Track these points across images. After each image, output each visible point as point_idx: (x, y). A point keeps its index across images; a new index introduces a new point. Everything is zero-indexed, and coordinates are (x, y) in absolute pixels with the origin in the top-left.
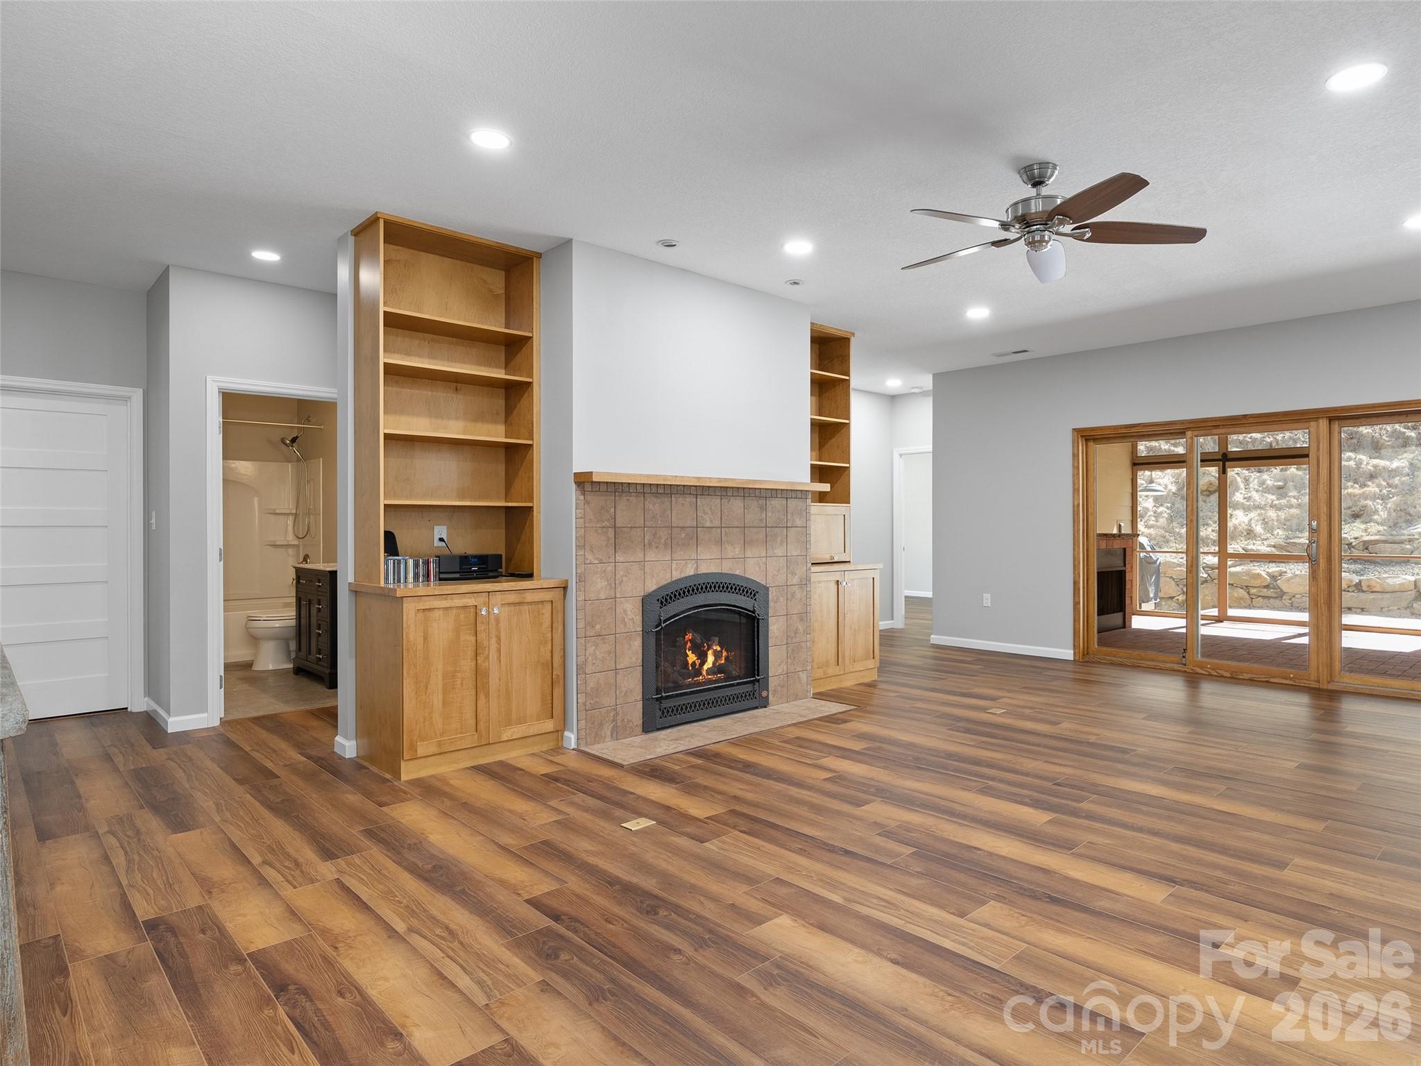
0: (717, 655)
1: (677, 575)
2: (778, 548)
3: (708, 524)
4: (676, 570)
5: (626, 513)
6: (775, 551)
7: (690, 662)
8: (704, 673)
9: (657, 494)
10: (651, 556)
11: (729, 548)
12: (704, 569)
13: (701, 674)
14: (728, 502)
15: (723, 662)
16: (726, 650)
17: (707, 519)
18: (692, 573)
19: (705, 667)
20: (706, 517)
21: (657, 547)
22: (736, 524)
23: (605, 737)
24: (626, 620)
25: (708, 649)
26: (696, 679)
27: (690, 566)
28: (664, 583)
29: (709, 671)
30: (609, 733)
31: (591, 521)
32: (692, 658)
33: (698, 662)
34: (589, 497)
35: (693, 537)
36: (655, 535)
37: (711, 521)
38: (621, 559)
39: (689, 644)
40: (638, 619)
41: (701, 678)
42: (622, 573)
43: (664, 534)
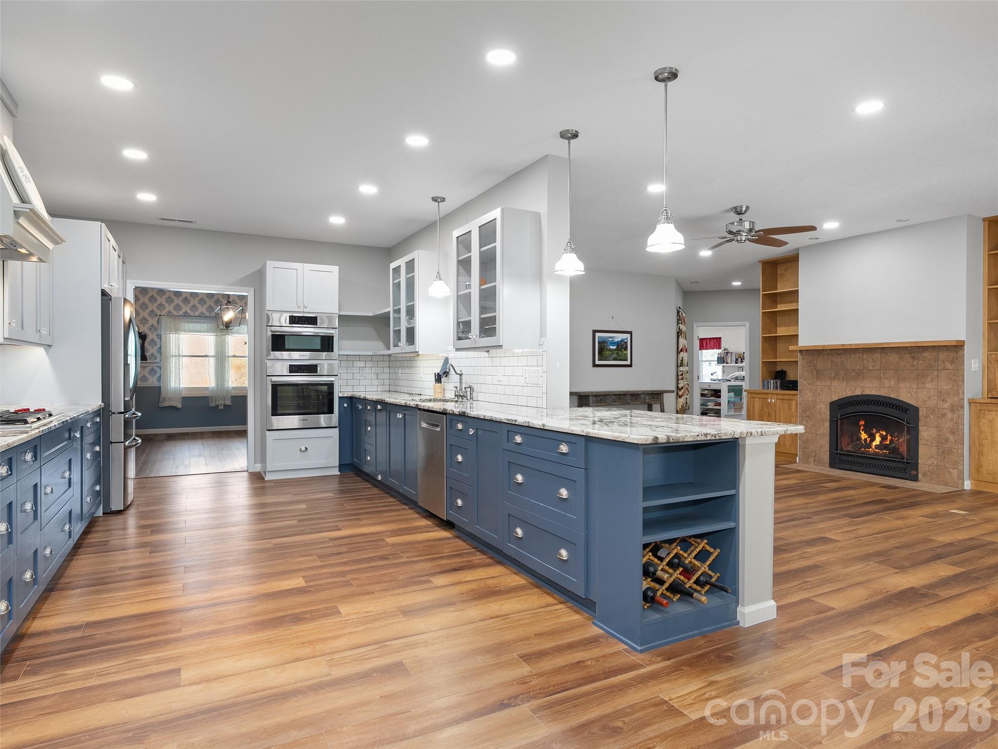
0: (884, 438)
1: (849, 394)
2: (929, 383)
3: (871, 368)
4: (849, 391)
5: (820, 364)
6: (926, 385)
7: (863, 438)
8: (873, 447)
9: (838, 354)
10: (835, 383)
11: (886, 381)
12: (867, 392)
13: (871, 447)
14: (886, 355)
15: (888, 443)
16: (890, 436)
17: (870, 365)
18: (859, 394)
19: (874, 444)
20: (870, 364)
21: (838, 379)
22: (892, 368)
23: (810, 463)
24: (822, 412)
25: (876, 433)
26: (867, 450)
27: (858, 390)
28: (842, 397)
29: (877, 447)
30: (812, 461)
31: (805, 367)
32: (864, 436)
33: (868, 440)
34: (804, 357)
35: (859, 375)
36: (837, 373)
37: (873, 367)
38: (819, 384)
39: (862, 427)
40: (828, 413)
41: (871, 450)
42: (819, 390)
43: (842, 373)
